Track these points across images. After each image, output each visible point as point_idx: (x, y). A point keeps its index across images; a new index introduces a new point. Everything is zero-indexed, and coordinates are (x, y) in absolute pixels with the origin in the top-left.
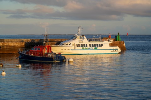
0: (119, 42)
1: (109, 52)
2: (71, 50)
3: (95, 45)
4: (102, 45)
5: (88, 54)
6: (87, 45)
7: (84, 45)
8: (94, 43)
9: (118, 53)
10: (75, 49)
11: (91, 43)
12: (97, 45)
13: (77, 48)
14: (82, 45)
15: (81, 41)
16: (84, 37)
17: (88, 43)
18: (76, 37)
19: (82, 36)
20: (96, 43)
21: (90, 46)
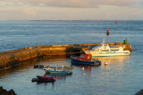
0: (127, 45)
1: (123, 54)
2: (99, 53)
3: (114, 50)
4: (118, 50)
5: (110, 56)
6: (109, 50)
8: (113, 49)
9: (129, 55)
10: (101, 53)
11: (112, 49)
12: (115, 50)
13: (103, 52)
14: (106, 50)
15: (105, 48)
16: (107, 45)
17: (110, 49)
18: (102, 45)
19: (105, 44)
20: (115, 49)
21: (111, 51)
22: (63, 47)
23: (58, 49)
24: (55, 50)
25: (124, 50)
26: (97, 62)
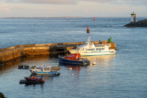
0: (111, 43)
2: (84, 53)
3: (99, 49)
4: (104, 49)
5: (95, 55)
6: (94, 49)
7: (93, 49)
8: (99, 48)
9: (114, 54)
10: (86, 52)
11: (97, 48)
12: (101, 48)
13: (88, 51)
14: (91, 49)
15: (90, 47)
16: (92, 43)
17: (95, 48)
18: (87, 44)
19: (91, 43)
20: (100, 48)
21: (96, 50)
22: (47, 46)
23: (41, 48)
24: (38, 49)
25: (110, 48)
26: (86, 62)
